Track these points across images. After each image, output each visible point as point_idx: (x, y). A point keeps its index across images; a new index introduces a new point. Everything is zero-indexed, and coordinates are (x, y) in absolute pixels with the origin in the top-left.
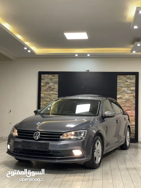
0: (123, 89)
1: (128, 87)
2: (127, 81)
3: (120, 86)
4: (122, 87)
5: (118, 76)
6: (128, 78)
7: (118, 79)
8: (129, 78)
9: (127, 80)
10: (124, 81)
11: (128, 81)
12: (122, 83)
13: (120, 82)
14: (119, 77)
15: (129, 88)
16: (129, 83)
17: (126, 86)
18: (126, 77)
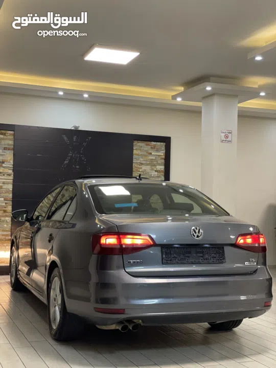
0: (144, 168)
1: (152, 164)
2: (151, 154)
3: (138, 161)
4: (142, 164)
5: (135, 143)
6: (152, 148)
7: (134, 148)
8: (154, 148)
9: (150, 152)
10: (145, 153)
11: (153, 153)
12: (142, 156)
13: (138, 155)
14: (136, 145)
15: (153, 167)
16: (154, 158)
17: (148, 162)
18: (149, 145)
